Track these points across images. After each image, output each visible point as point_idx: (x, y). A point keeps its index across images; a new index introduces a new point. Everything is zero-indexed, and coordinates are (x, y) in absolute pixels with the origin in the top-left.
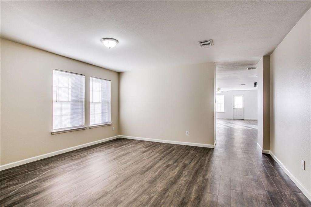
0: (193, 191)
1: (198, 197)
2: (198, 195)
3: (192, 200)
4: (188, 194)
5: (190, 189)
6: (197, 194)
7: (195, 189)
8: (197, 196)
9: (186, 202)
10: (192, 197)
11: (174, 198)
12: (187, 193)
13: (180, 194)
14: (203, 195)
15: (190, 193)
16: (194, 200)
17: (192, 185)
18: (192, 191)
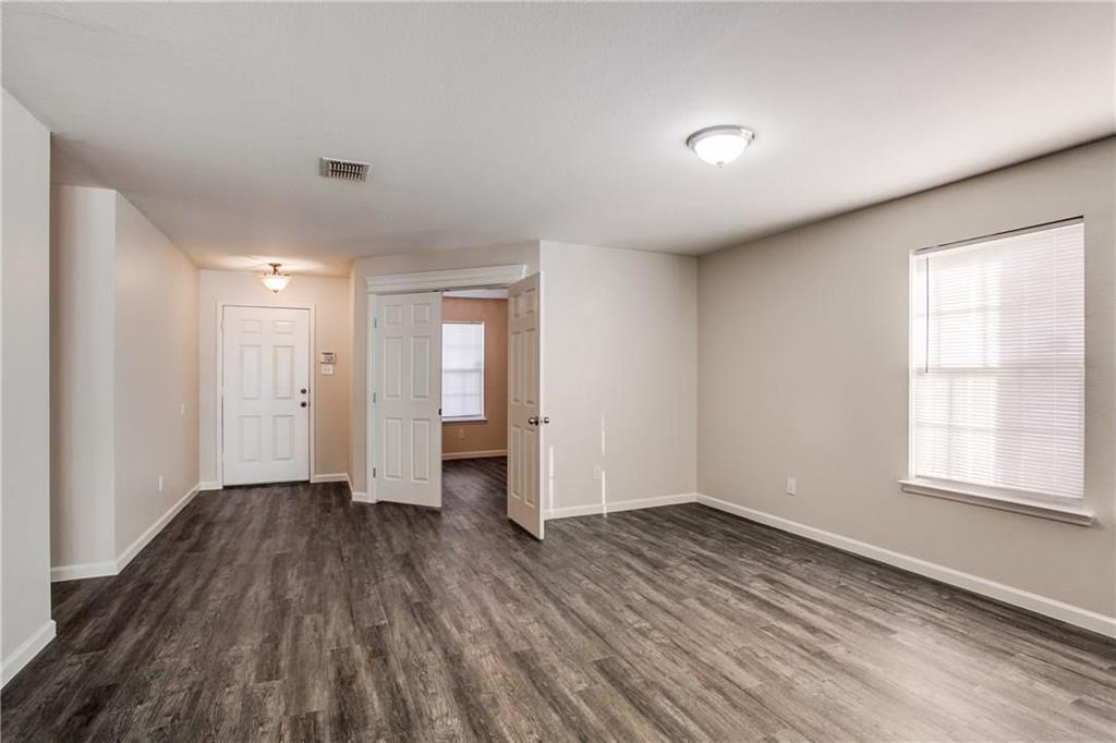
0: (375, 696)
1: (350, 683)
2: (353, 690)
3: (363, 670)
4: (384, 679)
5: (388, 695)
6: (356, 691)
7: (372, 704)
8: (354, 687)
9: (374, 660)
10: (367, 675)
11: (411, 653)
12: (388, 679)
13: (406, 667)
14: (337, 697)
15: (378, 684)
16: (356, 672)
17: (396, 713)
18: (378, 695)
